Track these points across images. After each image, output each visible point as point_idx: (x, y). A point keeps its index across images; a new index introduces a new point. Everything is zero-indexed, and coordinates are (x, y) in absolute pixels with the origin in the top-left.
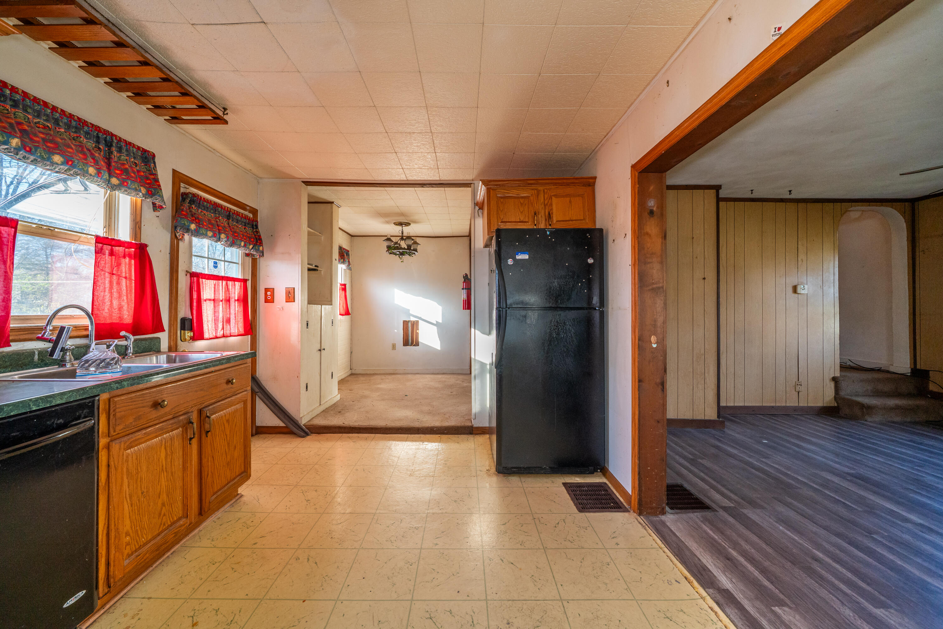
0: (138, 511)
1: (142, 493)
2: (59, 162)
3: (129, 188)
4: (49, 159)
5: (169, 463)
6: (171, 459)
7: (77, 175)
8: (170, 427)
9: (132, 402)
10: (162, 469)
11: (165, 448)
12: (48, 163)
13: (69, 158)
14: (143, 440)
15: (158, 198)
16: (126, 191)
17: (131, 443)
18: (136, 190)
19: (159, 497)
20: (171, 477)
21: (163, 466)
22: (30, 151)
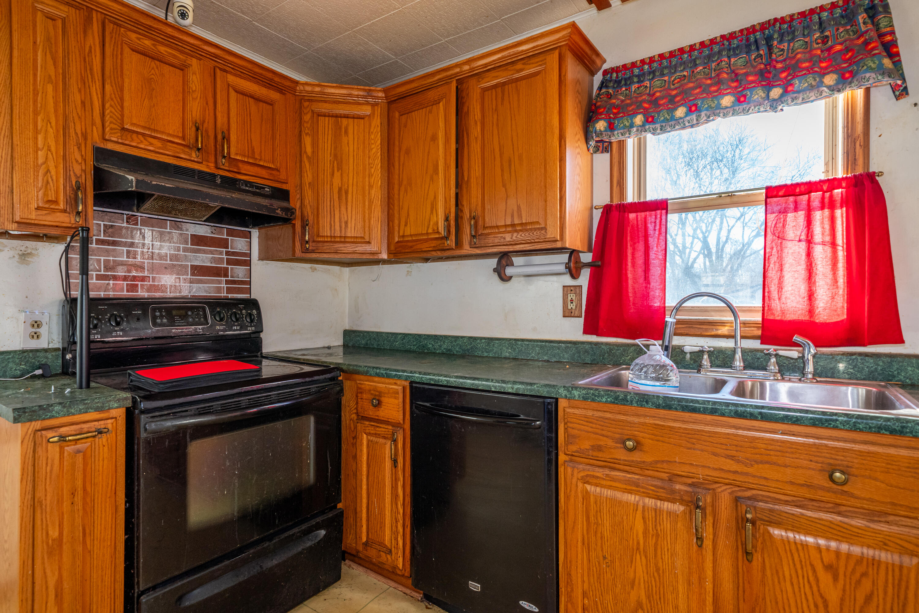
0: (599, 578)
1: (605, 558)
2: (682, 115)
3: (798, 92)
4: (673, 118)
5: (652, 549)
6: (656, 544)
7: (709, 117)
8: (653, 490)
9: (587, 422)
10: (638, 549)
11: (644, 518)
12: (673, 123)
13: (691, 103)
14: (604, 482)
15: (868, 75)
16: (793, 100)
17: (587, 476)
18: (811, 87)
19: (632, 588)
20: (656, 574)
21: (638, 543)
22: (653, 122)
